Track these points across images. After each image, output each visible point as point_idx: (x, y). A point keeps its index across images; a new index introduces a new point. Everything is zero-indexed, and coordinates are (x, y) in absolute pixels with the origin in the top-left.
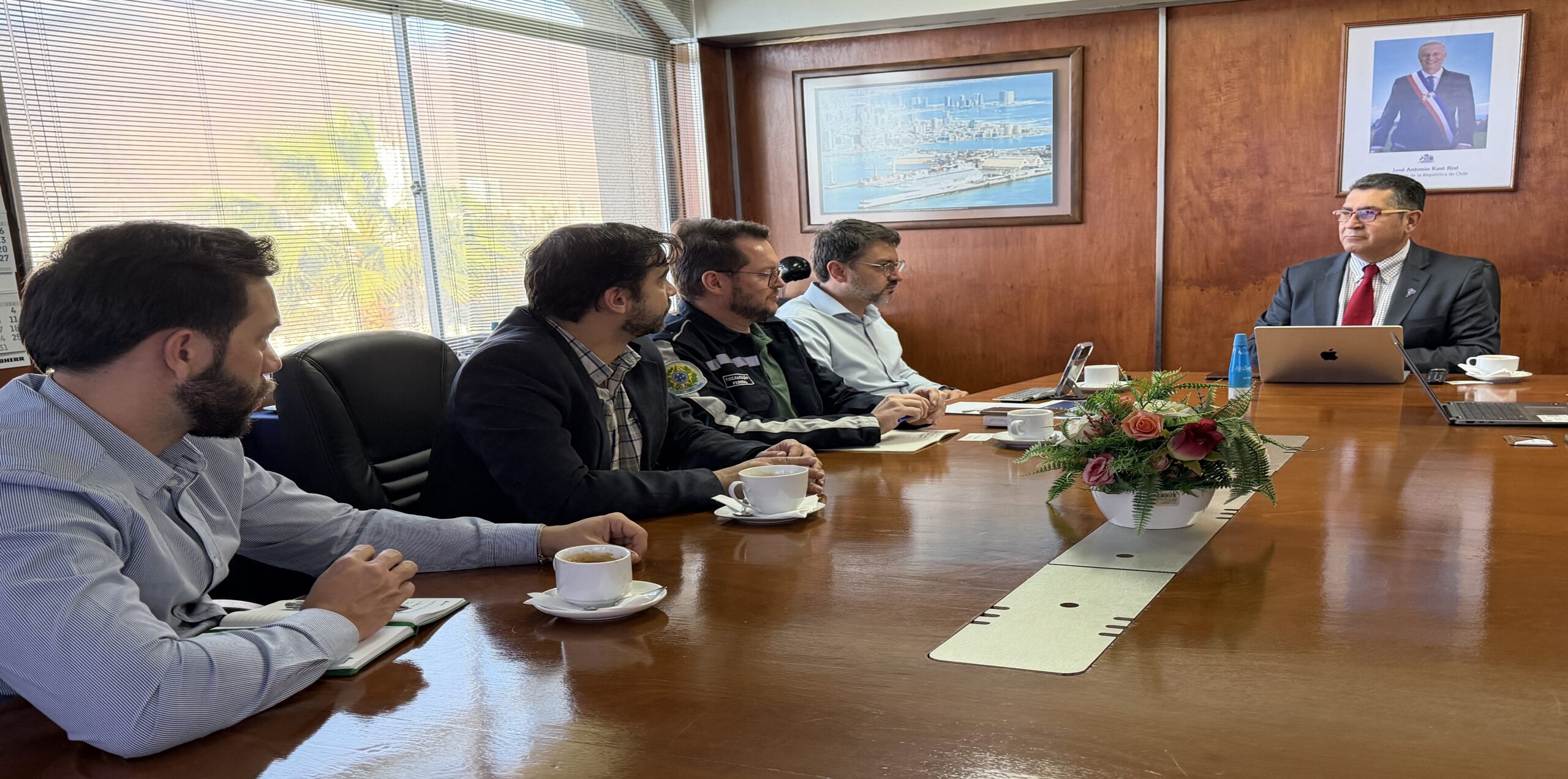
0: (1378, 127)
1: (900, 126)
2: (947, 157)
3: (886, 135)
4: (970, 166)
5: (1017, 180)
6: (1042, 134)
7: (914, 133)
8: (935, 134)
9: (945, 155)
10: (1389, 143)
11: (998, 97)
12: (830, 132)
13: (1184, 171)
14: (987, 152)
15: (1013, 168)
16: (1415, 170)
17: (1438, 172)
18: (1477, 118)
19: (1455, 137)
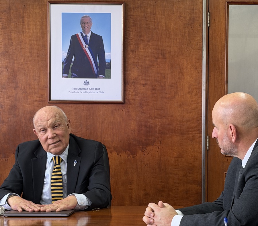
0: (65, 63)
10: (70, 73)
16: (82, 89)
17: (92, 91)
18: (106, 61)
19: (98, 72)
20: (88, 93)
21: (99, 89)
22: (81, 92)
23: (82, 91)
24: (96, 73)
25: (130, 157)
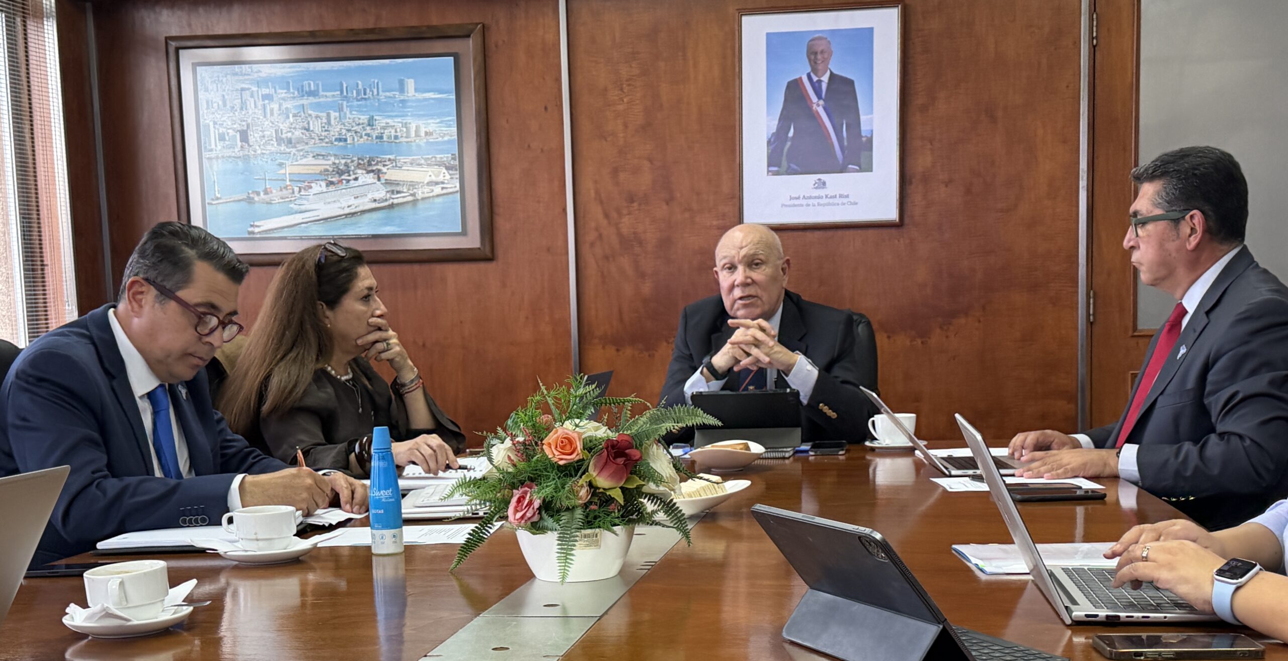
0: (774, 143)
1: (291, 119)
2: (346, 165)
3: (276, 131)
4: (370, 178)
5: (423, 199)
6: (446, 138)
7: (308, 130)
8: (332, 133)
9: (343, 161)
10: (784, 163)
11: (397, 86)
12: (211, 124)
13: (592, 192)
14: (390, 160)
15: (418, 183)
16: (810, 198)
17: (831, 201)
18: (863, 134)
19: (844, 158)
20: (824, 205)
21: (847, 196)
22: (808, 205)
23: (811, 202)
24: (841, 162)
25: (915, 343)
